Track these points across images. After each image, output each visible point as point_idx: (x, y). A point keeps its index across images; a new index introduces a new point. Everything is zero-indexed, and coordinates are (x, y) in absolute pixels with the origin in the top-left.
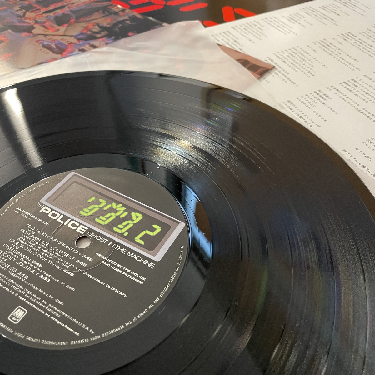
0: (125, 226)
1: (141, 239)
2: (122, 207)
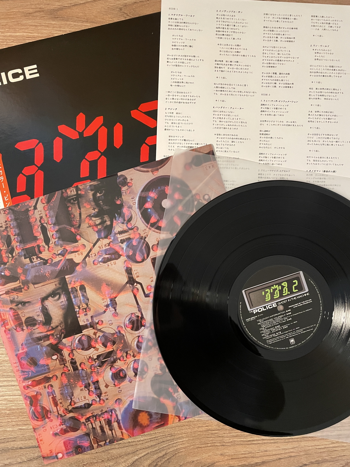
0: (285, 291)
1: (295, 290)
2: (276, 286)
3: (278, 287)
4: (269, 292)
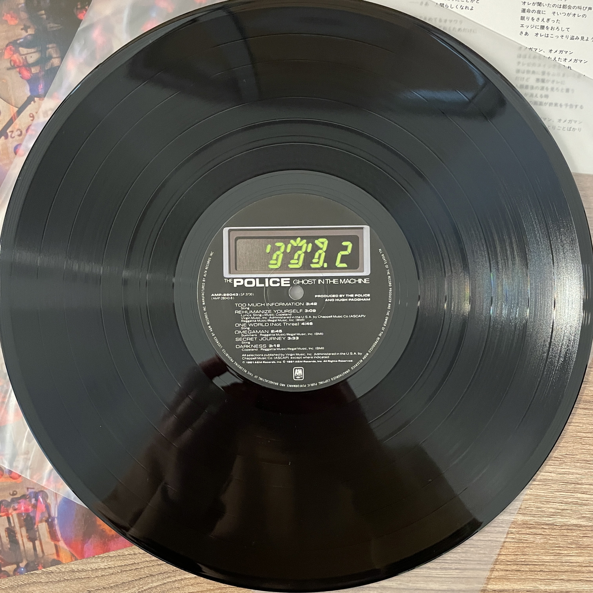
0: (319, 258)
1: (341, 262)
2: (301, 240)
3: (306, 245)
4: (282, 249)
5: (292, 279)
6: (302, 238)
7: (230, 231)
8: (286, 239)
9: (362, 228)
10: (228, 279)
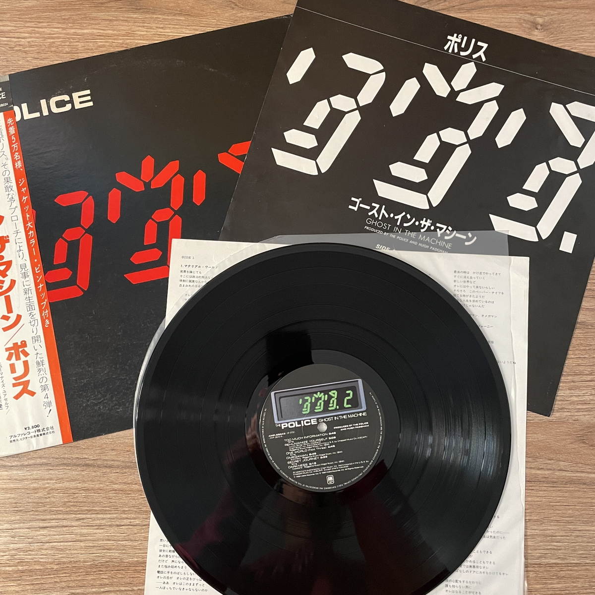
0: (333, 403)
1: (347, 404)
2: (320, 394)
3: (323, 396)
4: (309, 401)
5: (318, 419)
6: (321, 392)
7: (275, 394)
8: (311, 394)
9: (357, 381)
10: (278, 424)
